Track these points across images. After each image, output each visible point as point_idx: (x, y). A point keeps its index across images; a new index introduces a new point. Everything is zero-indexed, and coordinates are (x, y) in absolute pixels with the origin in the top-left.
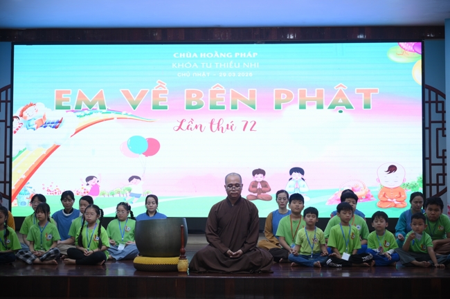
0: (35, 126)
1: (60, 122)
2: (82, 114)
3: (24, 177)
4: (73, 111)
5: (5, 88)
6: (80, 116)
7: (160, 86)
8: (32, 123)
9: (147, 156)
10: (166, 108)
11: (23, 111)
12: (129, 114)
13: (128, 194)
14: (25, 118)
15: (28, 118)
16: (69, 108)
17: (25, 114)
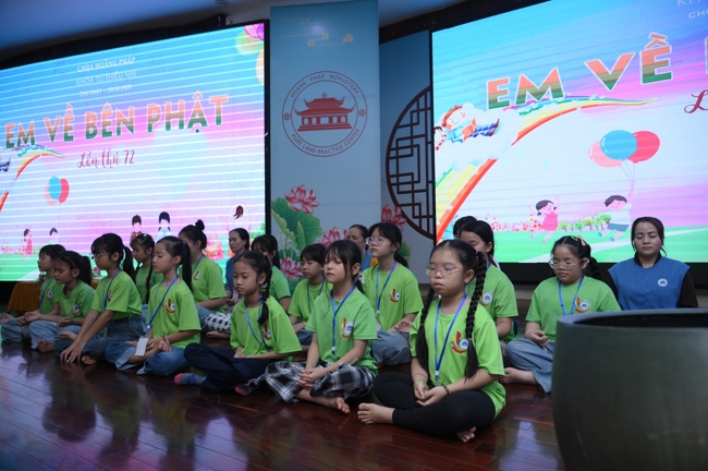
0: (462, 137)
1: (496, 126)
2: (527, 109)
3: (451, 208)
4: (513, 107)
5: (424, 93)
6: (525, 113)
7: (656, 42)
8: (458, 132)
9: (635, 162)
10: (668, 76)
11: (446, 118)
12: (602, 97)
13: (606, 226)
14: (450, 126)
15: (453, 128)
16: (506, 104)
17: (449, 122)
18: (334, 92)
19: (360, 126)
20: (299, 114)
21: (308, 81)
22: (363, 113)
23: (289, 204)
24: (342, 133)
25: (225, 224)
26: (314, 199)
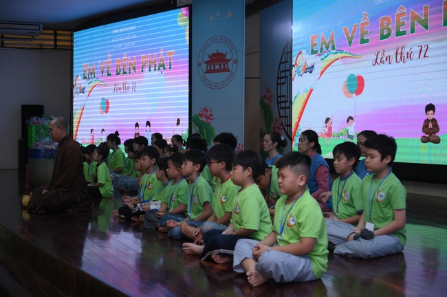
0: (302, 73)
1: (313, 67)
2: (323, 57)
4: (319, 55)
7: (365, 18)
8: (300, 69)
9: (357, 95)
10: (368, 41)
11: (296, 59)
12: (347, 51)
14: (297, 66)
15: (299, 66)
16: (317, 52)
17: (297, 62)
18: (222, 49)
19: (234, 70)
20: (205, 63)
21: (210, 42)
22: (236, 62)
23: (200, 118)
24: (225, 75)
25: (171, 127)
26: (211, 115)
